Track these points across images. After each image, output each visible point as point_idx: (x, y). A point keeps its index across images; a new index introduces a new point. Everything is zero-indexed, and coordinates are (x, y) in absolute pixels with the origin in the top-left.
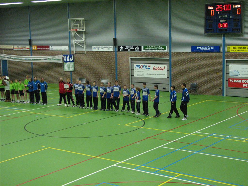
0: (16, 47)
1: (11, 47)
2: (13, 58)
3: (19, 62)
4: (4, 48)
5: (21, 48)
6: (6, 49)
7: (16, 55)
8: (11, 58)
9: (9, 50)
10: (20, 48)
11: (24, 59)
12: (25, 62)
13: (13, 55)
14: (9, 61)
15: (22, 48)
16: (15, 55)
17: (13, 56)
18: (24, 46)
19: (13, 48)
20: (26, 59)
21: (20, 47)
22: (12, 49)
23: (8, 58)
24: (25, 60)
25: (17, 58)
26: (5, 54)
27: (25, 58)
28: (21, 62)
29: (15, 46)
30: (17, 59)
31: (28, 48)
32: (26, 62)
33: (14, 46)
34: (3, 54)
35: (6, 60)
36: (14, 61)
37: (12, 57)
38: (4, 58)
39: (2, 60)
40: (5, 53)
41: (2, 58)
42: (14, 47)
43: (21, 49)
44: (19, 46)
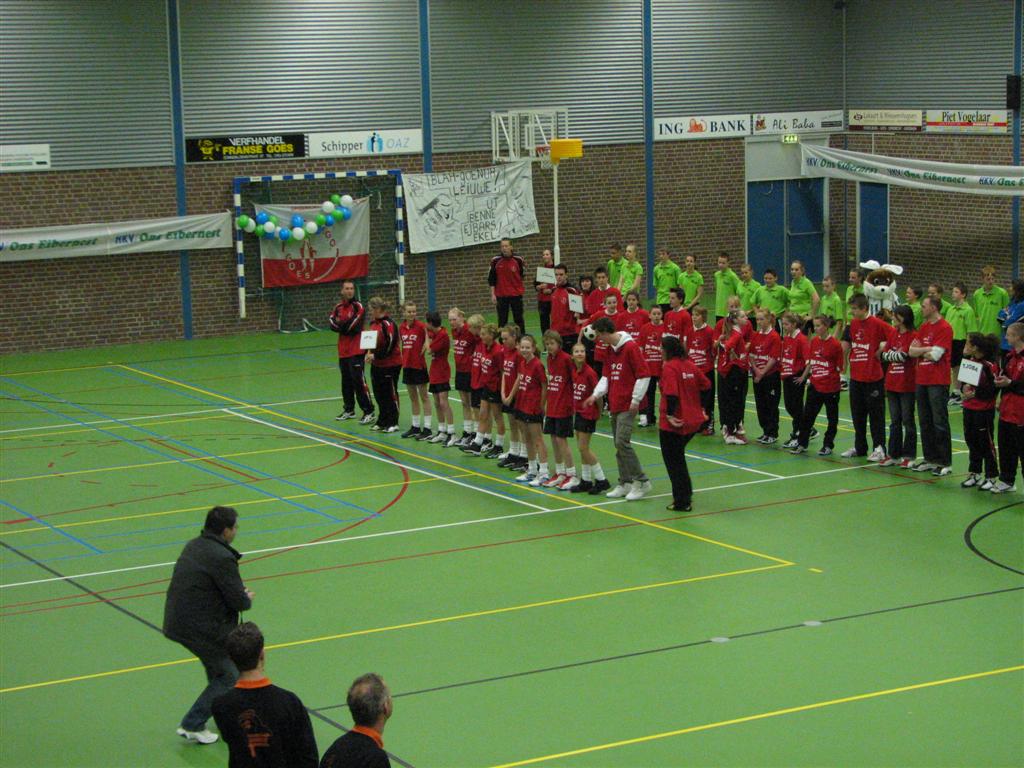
0: (940, 120)
1: (912, 118)
2: (921, 172)
3: (946, 195)
4: (876, 122)
5: (962, 124)
6: (887, 127)
7: (936, 158)
8: (908, 175)
9: (902, 130)
10: (956, 124)
11: (976, 178)
12: (977, 197)
13: (920, 157)
14: (895, 187)
15: (970, 123)
16: (928, 158)
17: (918, 166)
18: (981, 112)
19: (919, 123)
20: (989, 178)
21: (957, 120)
22: (919, 128)
23: (893, 173)
24: (983, 183)
25: (938, 174)
26: (877, 152)
27: (984, 177)
28: (957, 195)
29: (935, 115)
30: (939, 179)
31: (998, 124)
32: (986, 197)
33: (928, 112)
34: (870, 151)
35: (885, 185)
36: (921, 190)
37: (912, 171)
38: (868, 173)
39: (863, 184)
40: (880, 150)
41: (868, 177)
42: (928, 120)
43: (965, 129)
44: (951, 112)
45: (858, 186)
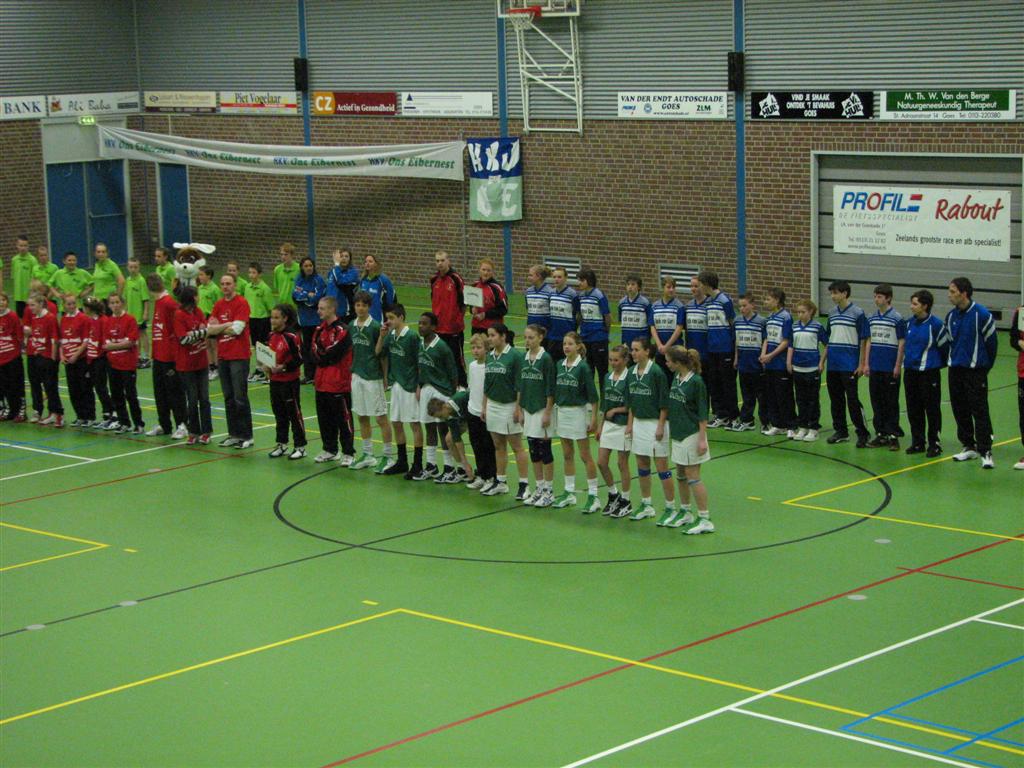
0: (233, 101)
1: (206, 99)
2: (218, 153)
3: (242, 176)
4: (172, 103)
5: (255, 106)
6: (183, 108)
7: (231, 139)
8: (206, 156)
9: (197, 112)
10: (249, 105)
11: (271, 158)
12: (273, 176)
13: (216, 138)
14: (193, 167)
15: (262, 105)
16: (224, 139)
17: (215, 146)
18: (272, 94)
19: (213, 104)
20: (282, 158)
21: (250, 101)
22: (214, 110)
23: (190, 154)
24: (278, 163)
25: (235, 155)
26: (174, 133)
27: (278, 158)
28: (255, 175)
29: (228, 97)
30: (236, 159)
31: (288, 106)
32: (281, 176)
33: (222, 93)
34: (167, 133)
35: (182, 167)
36: (218, 170)
37: (209, 151)
38: (170, 155)
39: (161, 165)
40: (178, 131)
41: (162, 157)
42: (223, 101)
43: (258, 111)
44: (244, 94)
45: (157, 167)
